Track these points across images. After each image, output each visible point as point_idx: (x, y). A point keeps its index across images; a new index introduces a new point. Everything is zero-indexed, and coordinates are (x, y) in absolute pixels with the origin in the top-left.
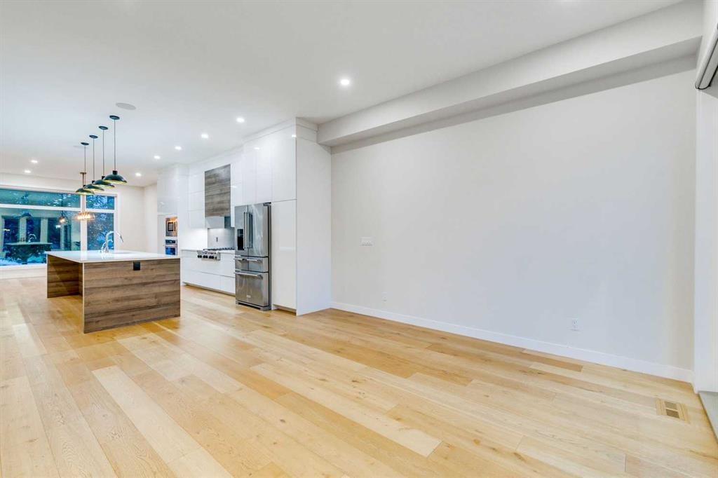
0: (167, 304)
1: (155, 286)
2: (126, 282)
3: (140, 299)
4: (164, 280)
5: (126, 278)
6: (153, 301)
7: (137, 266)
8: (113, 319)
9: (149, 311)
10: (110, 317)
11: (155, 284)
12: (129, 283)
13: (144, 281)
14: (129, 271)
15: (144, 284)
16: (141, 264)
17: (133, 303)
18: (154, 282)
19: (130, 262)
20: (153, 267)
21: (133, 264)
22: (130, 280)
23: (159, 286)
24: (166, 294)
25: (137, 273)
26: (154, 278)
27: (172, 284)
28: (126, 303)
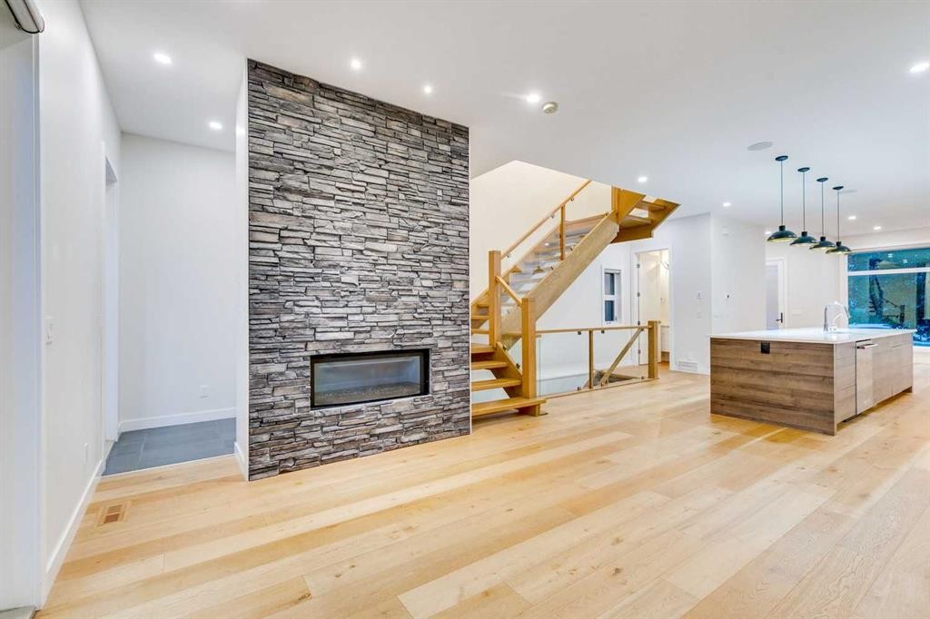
0: (810, 410)
1: (791, 380)
2: (752, 366)
3: (770, 392)
4: (804, 373)
5: (752, 362)
6: (788, 400)
7: (765, 347)
8: (737, 407)
9: (781, 411)
10: (735, 403)
11: (790, 376)
12: (756, 368)
13: (774, 369)
14: (756, 353)
15: (775, 374)
16: (771, 346)
17: (759, 395)
18: (789, 374)
19: (756, 342)
20: (788, 352)
21: (760, 345)
22: (757, 364)
23: (798, 381)
24: (810, 395)
25: (766, 357)
26: (789, 368)
27: (820, 382)
28: (752, 393)
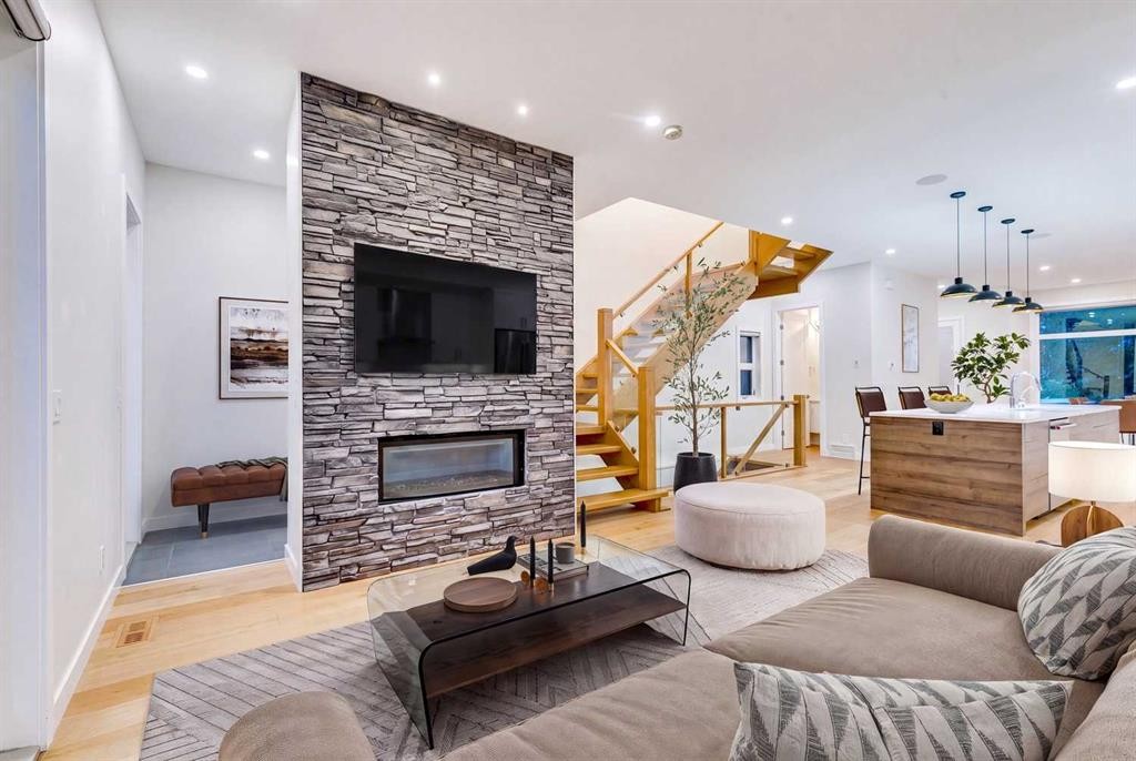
0: (994, 505)
1: (970, 467)
2: (922, 451)
3: (944, 482)
4: (986, 459)
5: (922, 445)
7: (938, 427)
8: (906, 501)
9: (957, 506)
10: (901, 496)
11: (968, 463)
12: (926, 452)
13: (949, 455)
14: (926, 434)
15: (951, 460)
16: (945, 426)
17: (931, 486)
18: (966, 460)
19: (927, 421)
20: (966, 432)
21: (931, 425)
22: (928, 448)
23: (979, 468)
24: (994, 487)
25: (939, 440)
26: (968, 453)
27: (1006, 470)
28: (921, 483)
